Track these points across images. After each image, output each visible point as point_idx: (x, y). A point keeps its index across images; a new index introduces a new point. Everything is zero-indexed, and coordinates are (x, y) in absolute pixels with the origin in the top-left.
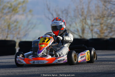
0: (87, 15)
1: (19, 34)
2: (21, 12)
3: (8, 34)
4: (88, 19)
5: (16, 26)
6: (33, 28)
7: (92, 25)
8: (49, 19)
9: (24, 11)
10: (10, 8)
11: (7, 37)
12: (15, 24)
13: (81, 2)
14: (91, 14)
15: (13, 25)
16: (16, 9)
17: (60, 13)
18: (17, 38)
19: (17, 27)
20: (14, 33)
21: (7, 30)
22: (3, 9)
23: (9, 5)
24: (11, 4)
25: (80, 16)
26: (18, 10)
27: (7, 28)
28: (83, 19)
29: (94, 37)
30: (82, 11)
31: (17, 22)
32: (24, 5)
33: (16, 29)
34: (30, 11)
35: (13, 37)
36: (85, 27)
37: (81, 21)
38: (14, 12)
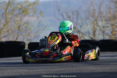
0: (98, 16)
1: (29, 35)
2: (31, 14)
3: (18, 36)
4: (99, 21)
5: (26, 27)
6: (43, 30)
7: (104, 27)
8: (59, 20)
9: (35, 12)
10: (20, 9)
11: (17, 39)
12: (26, 25)
13: (92, 3)
14: (102, 15)
15: (23, 27)
16: (27, 11)
17: (70, 14)
18: (28, 40)
19: (28, 28)
20: (24, 34)
21: (17, 32)
22: (14, 10)
23: (20, 7)
24: (21, 6)
25: (91, 18)
26: (29, 11)
27: (17, 29)
28: (94, 21)
29: (105, 39)
30: (94, 12)
31: (28, 23)
32: (34, 6)
33: (27, 30)
34: (41, 13)
35: (24, 39)
36: (96, 29)
37: (92, 22)
38: (24, 13)
